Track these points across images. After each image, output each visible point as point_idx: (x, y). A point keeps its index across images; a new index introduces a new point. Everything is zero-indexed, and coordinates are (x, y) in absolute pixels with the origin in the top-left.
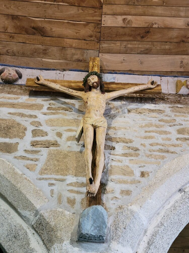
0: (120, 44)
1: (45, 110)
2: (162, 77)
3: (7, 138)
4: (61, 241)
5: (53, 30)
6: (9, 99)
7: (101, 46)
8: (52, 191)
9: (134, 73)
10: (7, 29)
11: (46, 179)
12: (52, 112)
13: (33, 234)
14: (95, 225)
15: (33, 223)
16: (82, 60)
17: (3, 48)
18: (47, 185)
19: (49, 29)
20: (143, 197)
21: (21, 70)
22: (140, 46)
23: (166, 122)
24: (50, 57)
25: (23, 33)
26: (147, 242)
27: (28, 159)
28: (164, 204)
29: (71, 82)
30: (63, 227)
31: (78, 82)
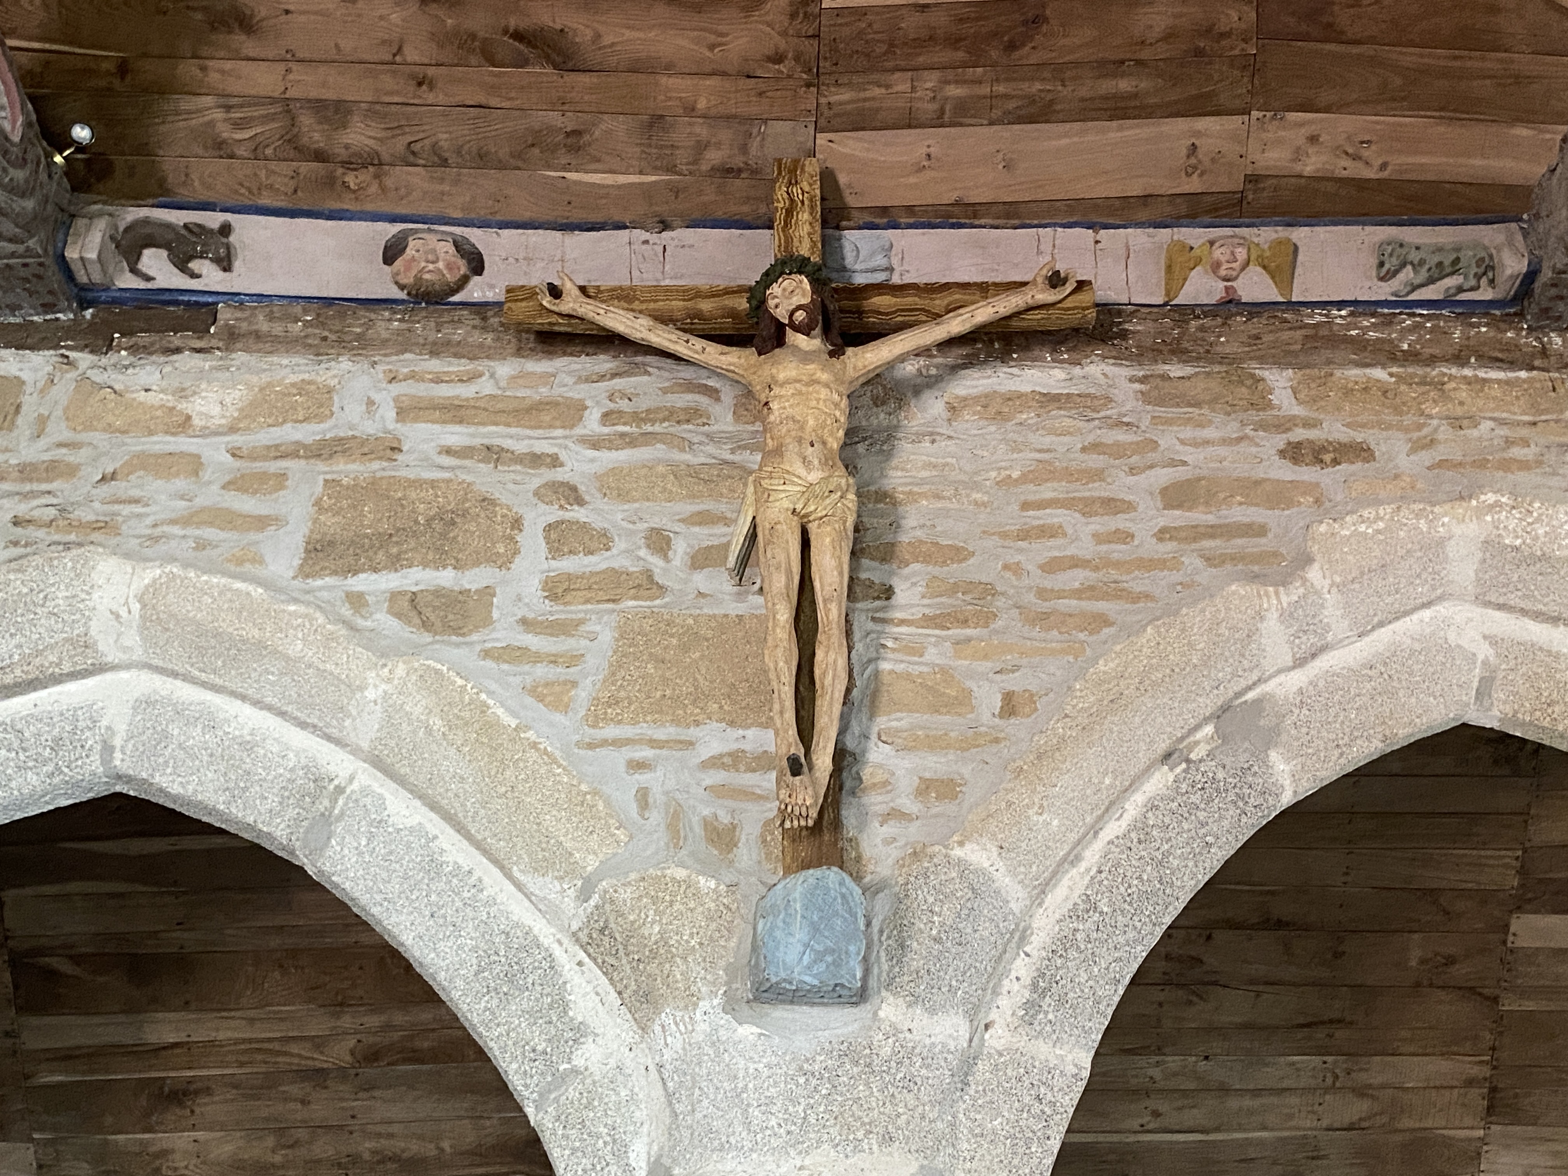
0: (909, 85)
1: (592, 423)
2: (1102, 232)
3: (445, 567)
4: (691, 1000)
5: (607, 40)
6: (438, 380)
7: (823, 100)
8: (643, 798)
9: (977, 222)
10: (400, 49)
11: (617, 743)
12: (623, 435)
13: (580, 964)
14: (817, 947)
15: (575, 927)
16: (740, 171)
17: (389, 133)
18: (622, 768)
19: (589, 33)
20: (1009, 804)
21: (476, 236)
22: (1001, 89)
23: (1118, 451)
24: (595, 162)
25: (473, 60)
26: (1029, 981)
27: (537, 658)
28: (1100, 818)
29: (697, 294)
30: (693, 943)
31: (728, 292)
